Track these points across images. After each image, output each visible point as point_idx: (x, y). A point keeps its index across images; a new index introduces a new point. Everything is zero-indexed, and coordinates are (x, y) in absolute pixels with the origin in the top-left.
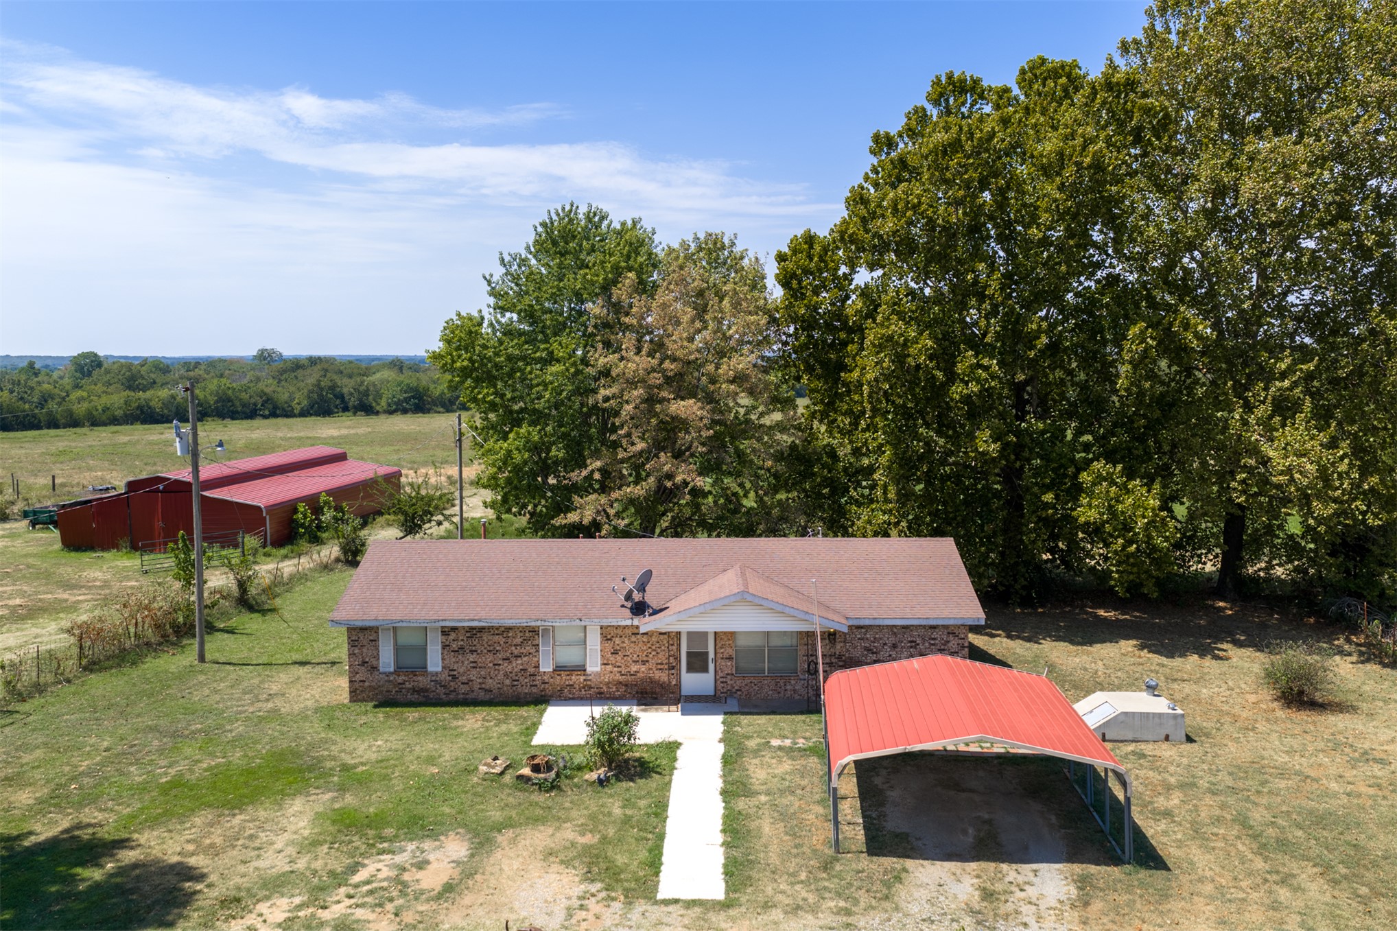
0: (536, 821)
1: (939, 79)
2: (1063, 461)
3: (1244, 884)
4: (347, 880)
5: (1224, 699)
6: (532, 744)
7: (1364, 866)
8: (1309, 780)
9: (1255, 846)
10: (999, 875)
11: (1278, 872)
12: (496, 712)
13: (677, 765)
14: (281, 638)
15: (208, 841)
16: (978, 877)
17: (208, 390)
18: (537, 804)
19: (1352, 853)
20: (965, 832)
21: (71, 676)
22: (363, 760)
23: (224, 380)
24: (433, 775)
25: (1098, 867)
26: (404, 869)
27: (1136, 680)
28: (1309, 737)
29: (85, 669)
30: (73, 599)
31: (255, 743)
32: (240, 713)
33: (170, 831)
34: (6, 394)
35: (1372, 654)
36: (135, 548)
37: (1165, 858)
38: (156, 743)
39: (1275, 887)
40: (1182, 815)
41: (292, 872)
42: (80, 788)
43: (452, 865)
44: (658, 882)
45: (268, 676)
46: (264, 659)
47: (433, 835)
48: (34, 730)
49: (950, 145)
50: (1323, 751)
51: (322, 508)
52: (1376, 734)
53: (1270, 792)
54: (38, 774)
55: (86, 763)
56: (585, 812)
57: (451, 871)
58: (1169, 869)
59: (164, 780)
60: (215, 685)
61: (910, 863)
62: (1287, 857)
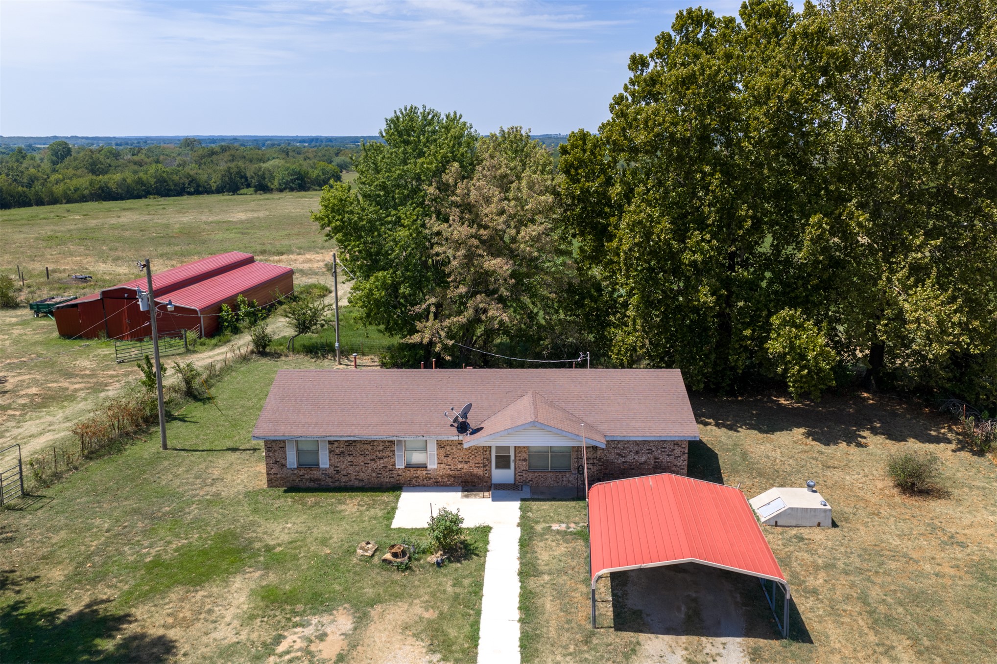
0: (397, 597)
1: (681, 12)
2: (760, 306)
3: (860, 655)
4: (274, 650)
5: (861, 485)
6: (392, 527)
7: (941, 639)
8: (911, 562)
9: (870, 621)
10: (700, 648)
11: (883, 645)
12: (366, 497)
13: (489, 547)
14: (218, 426)
15: (181, 615)
16: (686, 649)
17: (149, 173)
18: (396, 582)
19: (934, 628)
20: (679, 609)
21: (77, 464)
22: (279, 541)
23: (160, 166)
24: (327, 555)
25: (766, 641)
26: (311, 641)
27: (802, 467)
28: (915, 522)
29: (87, 457)
30: (72, 387)
31: (207, 525)
32: (195, 496)
33: (156, 606)
34: (3, 176)
35: (967, 444)
36: (110, 336)
37: (810, 632)
38: (140, 524)
39: (881, 657)
40: (824, 593)
41: (238, 643)
42: (93, 567)
43: (343, 637)
44: (477, 653)
45: (211, 461)
46: (207, 446)
47: (329, 610)
48: (57, 513)
49: (687, 77)
50: (923, 534)
51: (239, 306)
52: (960, 519)
53: (884, 573)
54: (63, 554)
55: (94, 543)
56: (429, 590)
57: (342, 642)
58: (812, 642)
59: (148, 560)
60: (175, 470)
61: (642, 637)
62: (890, 631)
